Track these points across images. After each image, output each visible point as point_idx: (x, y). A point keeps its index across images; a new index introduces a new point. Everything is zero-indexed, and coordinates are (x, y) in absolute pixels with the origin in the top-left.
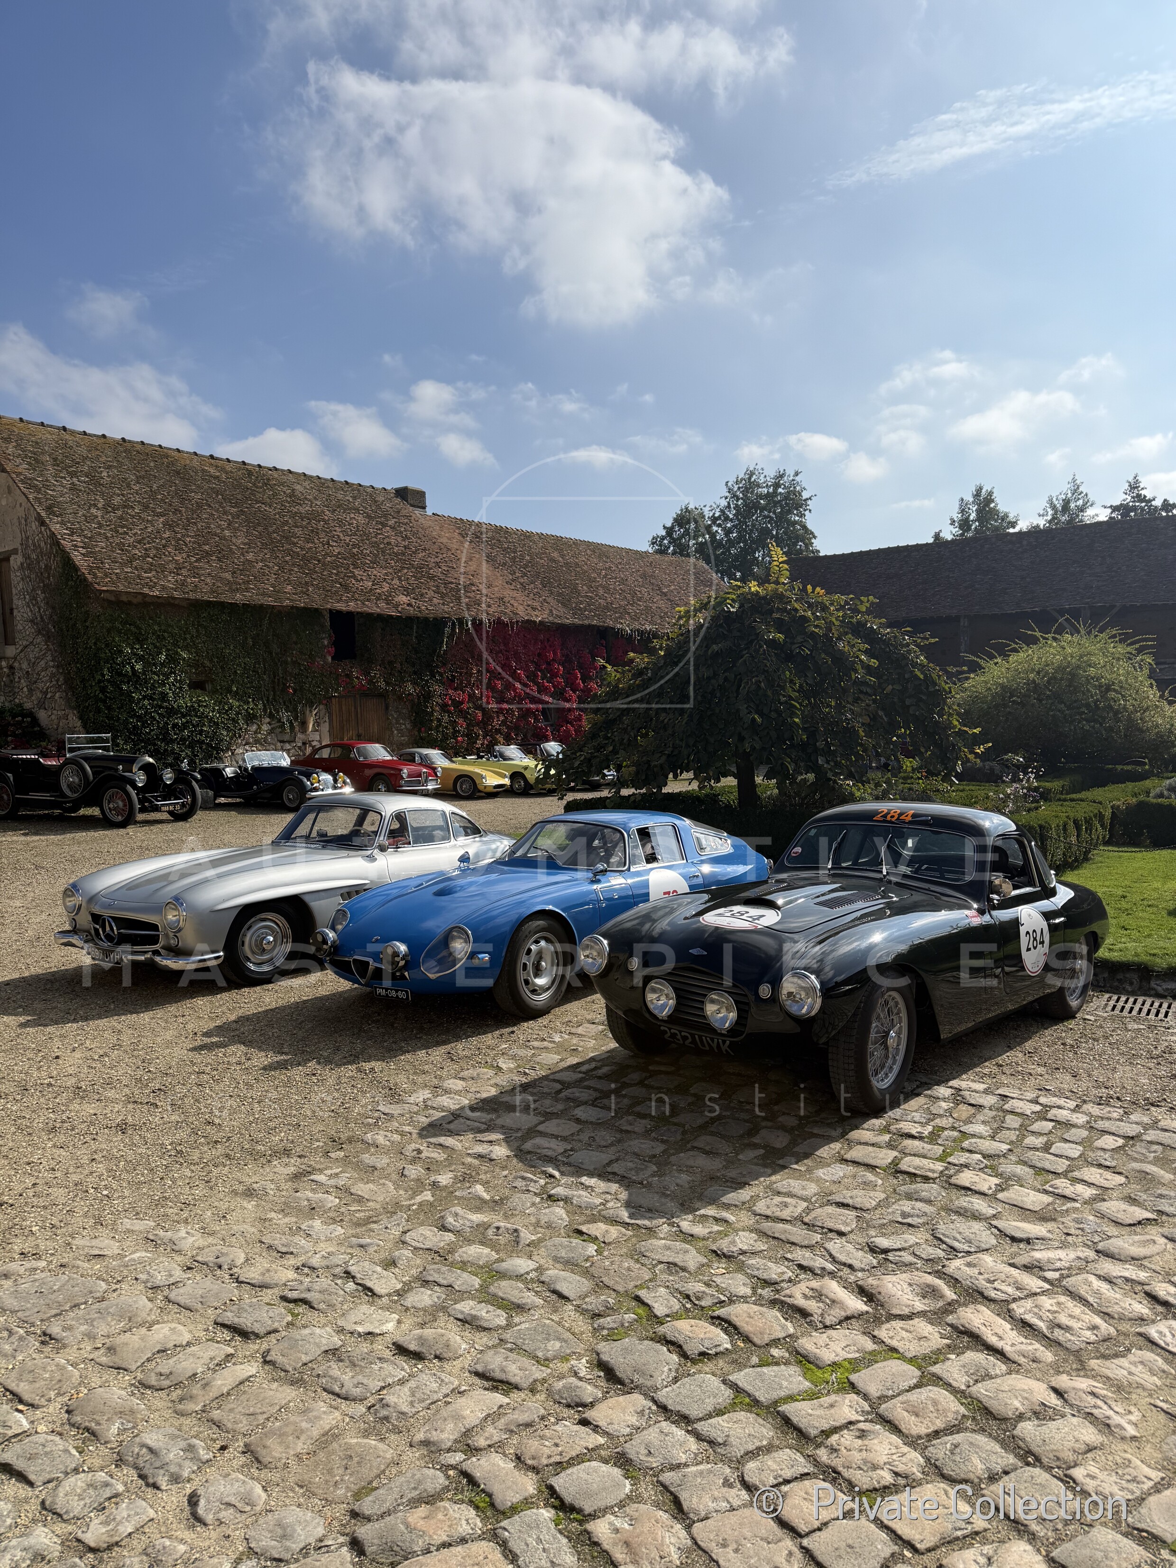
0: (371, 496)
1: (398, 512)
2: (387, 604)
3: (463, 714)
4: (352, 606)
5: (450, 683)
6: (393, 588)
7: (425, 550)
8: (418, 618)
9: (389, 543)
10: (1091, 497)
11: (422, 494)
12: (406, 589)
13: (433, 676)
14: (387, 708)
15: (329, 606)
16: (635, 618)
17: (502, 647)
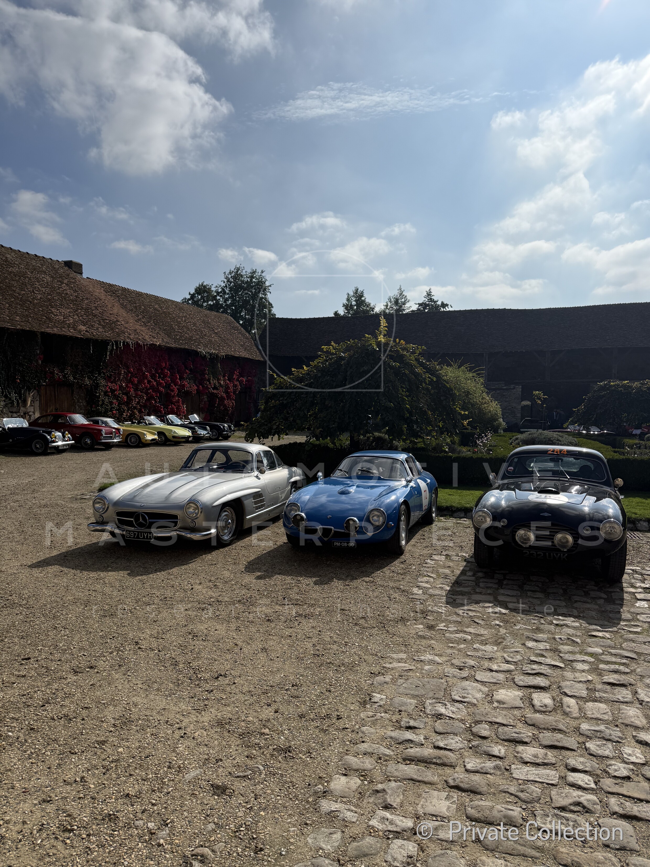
0: (51, 265)
1: (68, 275)
2: (75, 330)
3: (116, 397)
4: (55, 331)
5: (108, 379)
6: (75, 321)
7: (87, 299)
8: (93, 339)
9: (67, 294)
10: (408, 298)
11: (80, 266)
12: (83, 322)
13: (100, 374)
14: (73, 392)
15: (43, 330)
16: (206, 346)
17: (137, 359)
